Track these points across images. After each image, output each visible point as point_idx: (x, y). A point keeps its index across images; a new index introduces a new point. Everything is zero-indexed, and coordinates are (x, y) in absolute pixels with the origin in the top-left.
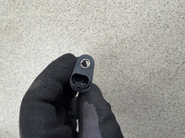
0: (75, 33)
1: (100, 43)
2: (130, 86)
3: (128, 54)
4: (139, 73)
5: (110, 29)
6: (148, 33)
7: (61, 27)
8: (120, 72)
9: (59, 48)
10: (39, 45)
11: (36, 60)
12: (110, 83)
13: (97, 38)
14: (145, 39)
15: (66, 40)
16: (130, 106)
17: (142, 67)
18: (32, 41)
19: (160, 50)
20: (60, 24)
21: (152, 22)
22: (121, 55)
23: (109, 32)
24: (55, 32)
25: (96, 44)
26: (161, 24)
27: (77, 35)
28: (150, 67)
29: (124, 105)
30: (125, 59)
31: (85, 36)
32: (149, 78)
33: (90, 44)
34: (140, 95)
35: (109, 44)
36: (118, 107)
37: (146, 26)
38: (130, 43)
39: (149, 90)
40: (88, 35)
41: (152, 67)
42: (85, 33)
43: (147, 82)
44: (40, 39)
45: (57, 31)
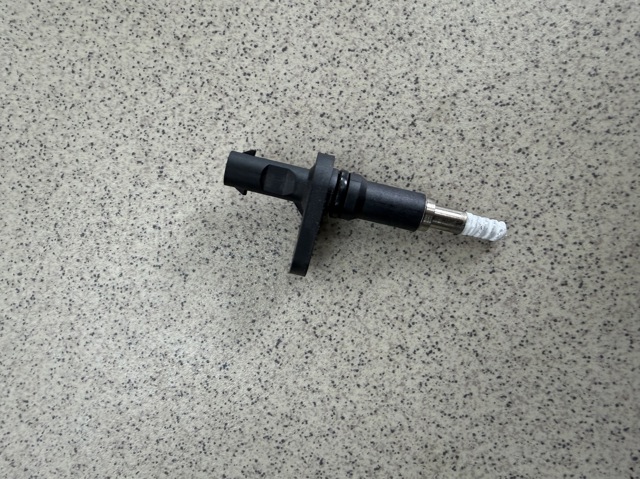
0: (221, 68)
1: (335, 115)
2: (482, 326)
3: (469, 167)
4: (523, 259)
5: (384, 48)
6: (564, 67)
7: (156, 38)
8: (432, 255)
9: (142, 136)
10: (48, 125)
11: (30, 192)
12: (384, 307)
13: (325, 91)
14: (554, 95)
15: (178, 99)
16: (481, 428)
17: (540, 230)
18: (16, 103)
19: (624, 146)
20: (151, 23)
21: (581, 17)
22: (438, 173)
23: (381, 62)
24: (124, 59)
25: (318, 116)
26: (624, 26)
27: (231, 77)
28: (580, 231)
29: (450, 421)
30: (454, 193)
31: (265, 82)
32: (577, 289)
33: (287, 119)
34: (532, 371)
35: (379, 121)
36: (420, 433)
37: (554, 37)
38: (479, 116)
39: (578, 347)
40: (281, 75)
41: (590, 233)
42: (269, 67)
43: (566, 306)
44: (55, 96)
45: (138, 58)
